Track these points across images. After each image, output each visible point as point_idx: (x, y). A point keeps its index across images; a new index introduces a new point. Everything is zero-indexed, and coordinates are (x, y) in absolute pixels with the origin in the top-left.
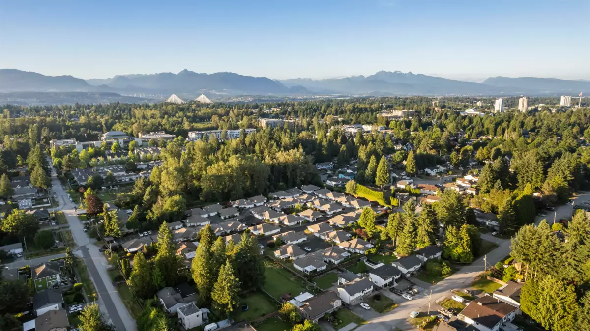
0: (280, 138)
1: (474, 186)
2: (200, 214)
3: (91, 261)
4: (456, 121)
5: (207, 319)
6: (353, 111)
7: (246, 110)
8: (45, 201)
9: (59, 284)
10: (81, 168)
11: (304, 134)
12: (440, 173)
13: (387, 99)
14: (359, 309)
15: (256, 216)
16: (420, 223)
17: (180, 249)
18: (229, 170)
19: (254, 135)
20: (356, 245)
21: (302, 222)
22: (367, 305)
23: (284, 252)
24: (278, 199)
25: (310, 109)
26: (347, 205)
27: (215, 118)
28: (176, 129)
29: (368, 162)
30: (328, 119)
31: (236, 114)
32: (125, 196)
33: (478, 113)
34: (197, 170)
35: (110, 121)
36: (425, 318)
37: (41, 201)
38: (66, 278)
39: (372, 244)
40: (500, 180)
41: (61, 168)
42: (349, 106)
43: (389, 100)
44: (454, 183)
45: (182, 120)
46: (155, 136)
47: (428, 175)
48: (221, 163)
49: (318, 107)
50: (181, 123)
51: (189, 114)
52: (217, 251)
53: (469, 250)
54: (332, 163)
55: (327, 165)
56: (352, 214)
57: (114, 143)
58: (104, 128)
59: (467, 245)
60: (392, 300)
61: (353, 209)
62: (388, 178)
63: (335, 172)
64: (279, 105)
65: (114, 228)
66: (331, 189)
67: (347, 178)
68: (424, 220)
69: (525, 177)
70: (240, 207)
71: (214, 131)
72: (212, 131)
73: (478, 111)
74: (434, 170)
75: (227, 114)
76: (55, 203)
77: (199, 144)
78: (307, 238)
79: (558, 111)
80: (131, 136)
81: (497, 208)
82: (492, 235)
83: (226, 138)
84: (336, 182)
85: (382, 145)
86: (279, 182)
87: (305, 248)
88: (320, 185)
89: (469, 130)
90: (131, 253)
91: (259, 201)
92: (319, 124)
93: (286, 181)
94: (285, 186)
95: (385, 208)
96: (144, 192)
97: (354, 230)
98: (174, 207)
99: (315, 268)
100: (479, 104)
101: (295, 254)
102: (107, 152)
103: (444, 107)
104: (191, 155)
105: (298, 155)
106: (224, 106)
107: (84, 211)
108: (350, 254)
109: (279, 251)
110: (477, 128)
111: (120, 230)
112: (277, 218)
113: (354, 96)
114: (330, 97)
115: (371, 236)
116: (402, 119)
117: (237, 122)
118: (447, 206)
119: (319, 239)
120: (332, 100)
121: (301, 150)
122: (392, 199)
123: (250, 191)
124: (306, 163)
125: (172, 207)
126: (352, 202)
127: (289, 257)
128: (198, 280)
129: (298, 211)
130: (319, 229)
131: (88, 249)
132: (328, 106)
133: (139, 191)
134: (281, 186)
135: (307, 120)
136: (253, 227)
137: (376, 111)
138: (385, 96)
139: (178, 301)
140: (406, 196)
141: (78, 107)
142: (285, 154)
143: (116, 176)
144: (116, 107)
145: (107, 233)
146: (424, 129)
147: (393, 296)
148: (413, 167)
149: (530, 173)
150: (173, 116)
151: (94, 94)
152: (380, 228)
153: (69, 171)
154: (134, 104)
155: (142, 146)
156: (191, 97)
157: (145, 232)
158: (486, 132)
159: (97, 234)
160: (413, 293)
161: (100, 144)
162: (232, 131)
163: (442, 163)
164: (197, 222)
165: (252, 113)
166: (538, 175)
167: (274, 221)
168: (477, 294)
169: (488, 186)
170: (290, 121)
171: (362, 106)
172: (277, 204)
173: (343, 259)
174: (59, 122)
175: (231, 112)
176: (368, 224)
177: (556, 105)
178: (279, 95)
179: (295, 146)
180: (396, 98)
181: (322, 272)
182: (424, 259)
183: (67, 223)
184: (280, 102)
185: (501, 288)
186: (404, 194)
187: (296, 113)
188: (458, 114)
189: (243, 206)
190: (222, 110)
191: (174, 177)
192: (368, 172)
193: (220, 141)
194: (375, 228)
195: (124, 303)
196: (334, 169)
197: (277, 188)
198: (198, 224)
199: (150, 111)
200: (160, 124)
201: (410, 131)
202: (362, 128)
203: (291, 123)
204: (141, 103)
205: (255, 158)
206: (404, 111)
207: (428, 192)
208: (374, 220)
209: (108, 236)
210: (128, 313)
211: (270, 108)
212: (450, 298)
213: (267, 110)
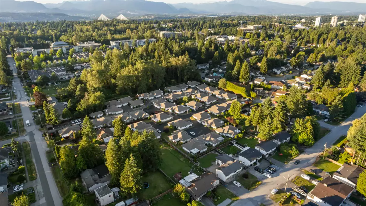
0: (172, 46)
1: (309, 82)
2: (116, 105)
3: (35, 145)
4: (291, 33)
5: (118, 196)
6: (221, 26)
7: (149, 25)
8: (7, 95)
9: (8, 166)
10: (35, 69)
11: (189, 43)
12: (283, 72)
13: (242, 17)
14: (232, 186)
15: (156, 106)
16: (275, 115)
17: (100, 135)
18: (136, 72)
19: (154, 44)
20: (228, 131)
21: (189, 111)
22: (239, 183)
23: (175, 137)
24: (171, 92)
25: (192, 24)
26: (220, 97)
27: (128, 31)
28: (102, 39)
29: (234, 65)
30: (205, 31)
31: (143, 28)
32: (64, 91)
33: (304, 27)
34: (114, 71)
35: (58, 33)
36: (282, 194)
37: (3, 96)
38: (14, 161)
39: (239, 129)
40: (330, 80)
41: (21, 69)
42: (218, 22)
43: (244, 18)
44: (294, 80)
45: (107, 33)
46: (88, 45)
47: (275, 73)
48: (130, 67)
49: (197, 23)
50: (106, 35)
51: (111, 28)
52: (124, 144)
53: (312, 137)
54: (208, 64)
55: (205, 66)
56: (224, 105)
57: (59, 50)
58: (54, 39)
59: (310, 133)
60: (257, 178)
61: (224, 100)
62: (248, 77)
63: (210, 71)
64: (172, 21)
65: (53, 119)
66: (208, 84)
67: (219, 75)
68: (279, 113)
69: (347, 77)
70: (144, 98)
71: (128, 40)
72: (126, 41)
73: (303, 26)
74: (280, 70)
75: (137, 28)
76: (14, 97)
77: (116, 51)
78: (192, 125)
79: (357, 25)
80: (72, 45)
81: (327, 100)
82: (325, 122)
83: (135, 46)
84: (211, 79)
85: (243, 52)
86: (172, 79)
87: (191, 133)
88: (201, 81)
89: (300, 40)
90: (65, 138)
91: (158, 94)
92: (199, 35)
93: (176, 78)
94: (176, 83)
95: (247, 99)
96: (76, 89)
97: (225, 117)
98: (96, 101)
99: (199, 151)
100: (303, 20)
101: (184, 138)
102: (54, 57)
103: (281, 23)
104: (110, 60)
105: (185, 60)
106: (135, 22)
107: (34, 103)
108: (224, 139)
109: (172, 136)
110: (305, 38)
111: (57, 119)
112: (170, 108)
113: (220, 15)
114: (205, 15)
115: (238, 123)
116: (254, 31)
117: (143, 34)
118: (294, 101)
119: (201, 125)
120: (206, 18)
121: (187, 56)
122: (252, 93)
123: (152, 86)
124: (191, 65)
125: (95, 100)
126: (224, 95)
127: (179, 141)
128: (110, 168)
129: (185, 102)
130: (201, 117)
131: (34, 134)
132: (204, 22)
133: (73, 87)
134: (174, 82)
135: (191, 32)
136: (153, 116)
137: (236, 26)
138: (240, 15)
139: (96, 182)
140: (262, 90)
141: (38, 23)
142: (176, 59)
143: (59, 75)
144: (63, 24)
145: (48, 122)
146: (270, 39)
147: (257, 174)
148: (265, 69)
149: (351, 74)
150: (101, 30)
151: (50, 14)
152: (244, 116)
153: (27, 71)
154: (76, 21)
155: (78, 52)
156: (114, 16)
157: (76, 120)
158: (312, 42)
159: (40, 122)
160: (272, 172)
161: (49, 51)
162: (139, 40)
163: (285, 64)
164: (113, 112)
165: (154, 27)
166: (357, 75)
167: (168, 110)
168: (319, 173)
169: (319, 83)
170: (179, 33)
171: (226, 22)
172: (171, 96)
173: (219, 143)
174: (24, 34)
175: (139, 27)
176: (236, 113)
177: (355, 21)
178: (171, 14)
179: (183, 53)
180: (248, 17)
181: (204, 153)
182: (278, 143)
183: (21, 112)
184: (172, 19)
185: (339, 170)
186: (260, 88)
187: (183, 27)
188: (291, 28)
189: (146, 98)
190: (134, 25)
191: (97, 78)
192: (234, 72)
193: (131, 48)
194: (241, 116)
195: (56, 182)
196: (210, 68)
197: (170, 84)
198: (114, 113)
199: (85, 26)
200: (92, 36)
201: (260, 41)
202: (228, 38)
203: (180, 34)
204: (80, 20)
205: (155, 62)
206: (255, 26)
207: (277, 87)
208: (240, 111)
209: (49, 124)
210: (58, 191)
211: (166, 23)
212: (299, 176)
213: (164, 25)
